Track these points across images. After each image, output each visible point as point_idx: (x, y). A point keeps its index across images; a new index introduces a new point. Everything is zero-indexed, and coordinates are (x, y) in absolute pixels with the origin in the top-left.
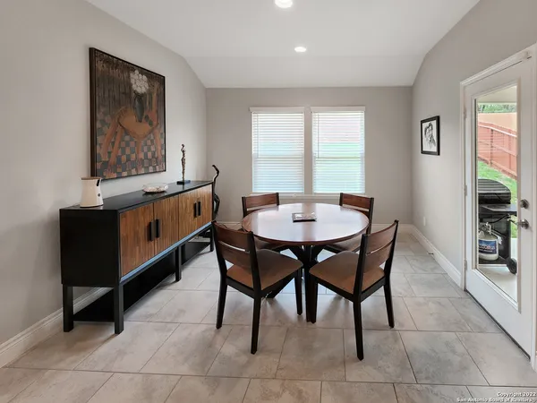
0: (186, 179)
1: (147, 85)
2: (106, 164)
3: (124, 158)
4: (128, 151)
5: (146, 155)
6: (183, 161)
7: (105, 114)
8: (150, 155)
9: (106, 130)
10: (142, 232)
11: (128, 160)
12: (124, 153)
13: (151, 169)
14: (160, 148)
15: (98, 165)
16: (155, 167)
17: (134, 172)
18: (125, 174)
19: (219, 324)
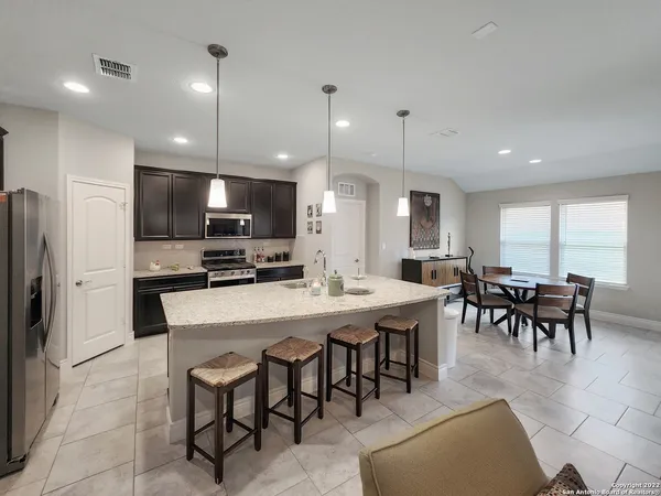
0: (450, 254)
1: (431, 202)
3: (421, 240)
4: (423, 237)
5: (430, 239)
6: (449, 243)
7: (415, 219)
9: (415, 227)
10: (430, 273)
11: (423, 241)
14: (436, 235)
15: (413, 242)
16: (434, 246)
18: (422, 247)
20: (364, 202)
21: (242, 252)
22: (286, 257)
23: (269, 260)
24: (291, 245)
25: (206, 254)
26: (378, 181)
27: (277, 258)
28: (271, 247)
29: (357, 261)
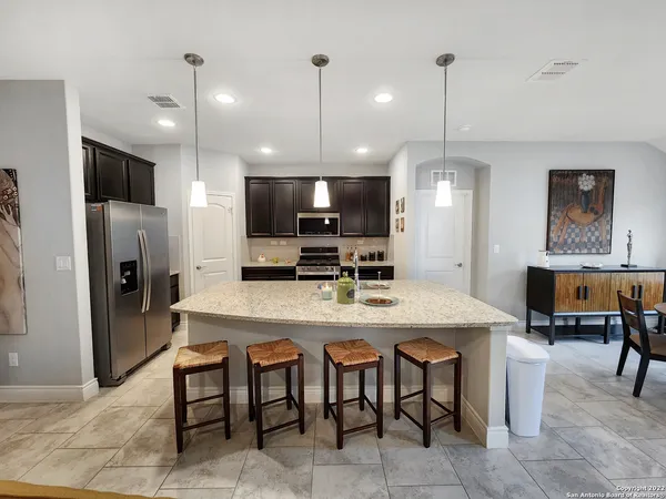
0: (632, 263)
1: (594, 183)
2: (555, 243)
3: (570, 241)
4: (573, 236)
5: (589, 239)
6: (629, 246)
7: (557, 211)
8: (593, 239)
9: (556, 222)
10: (572, 291)
11: (573, 242)
12: (569, 237)
13: (594, 251)
14: (604, 234)
15: (551, 244)
16: (598, 249)
17: (577, 251)
18: (569, 252)
19: (619, 373)
20: (470, 192)
21: (335, 250)
22: (381, 256)
23: (363, 258)
24: (387, 244)
25: (303, 250)
26: (487, 162)
27: (372, 257)
28: (364, 246)
29: (460, 265)
